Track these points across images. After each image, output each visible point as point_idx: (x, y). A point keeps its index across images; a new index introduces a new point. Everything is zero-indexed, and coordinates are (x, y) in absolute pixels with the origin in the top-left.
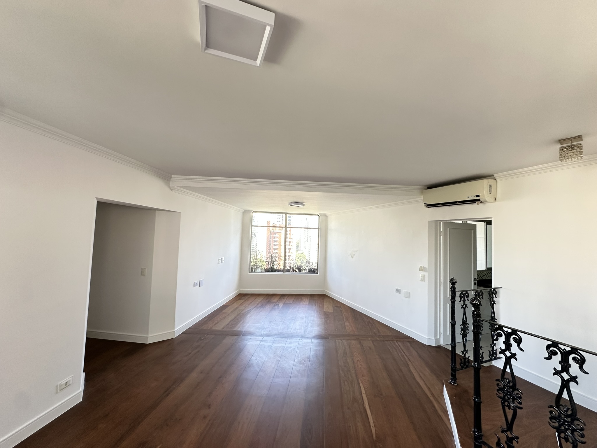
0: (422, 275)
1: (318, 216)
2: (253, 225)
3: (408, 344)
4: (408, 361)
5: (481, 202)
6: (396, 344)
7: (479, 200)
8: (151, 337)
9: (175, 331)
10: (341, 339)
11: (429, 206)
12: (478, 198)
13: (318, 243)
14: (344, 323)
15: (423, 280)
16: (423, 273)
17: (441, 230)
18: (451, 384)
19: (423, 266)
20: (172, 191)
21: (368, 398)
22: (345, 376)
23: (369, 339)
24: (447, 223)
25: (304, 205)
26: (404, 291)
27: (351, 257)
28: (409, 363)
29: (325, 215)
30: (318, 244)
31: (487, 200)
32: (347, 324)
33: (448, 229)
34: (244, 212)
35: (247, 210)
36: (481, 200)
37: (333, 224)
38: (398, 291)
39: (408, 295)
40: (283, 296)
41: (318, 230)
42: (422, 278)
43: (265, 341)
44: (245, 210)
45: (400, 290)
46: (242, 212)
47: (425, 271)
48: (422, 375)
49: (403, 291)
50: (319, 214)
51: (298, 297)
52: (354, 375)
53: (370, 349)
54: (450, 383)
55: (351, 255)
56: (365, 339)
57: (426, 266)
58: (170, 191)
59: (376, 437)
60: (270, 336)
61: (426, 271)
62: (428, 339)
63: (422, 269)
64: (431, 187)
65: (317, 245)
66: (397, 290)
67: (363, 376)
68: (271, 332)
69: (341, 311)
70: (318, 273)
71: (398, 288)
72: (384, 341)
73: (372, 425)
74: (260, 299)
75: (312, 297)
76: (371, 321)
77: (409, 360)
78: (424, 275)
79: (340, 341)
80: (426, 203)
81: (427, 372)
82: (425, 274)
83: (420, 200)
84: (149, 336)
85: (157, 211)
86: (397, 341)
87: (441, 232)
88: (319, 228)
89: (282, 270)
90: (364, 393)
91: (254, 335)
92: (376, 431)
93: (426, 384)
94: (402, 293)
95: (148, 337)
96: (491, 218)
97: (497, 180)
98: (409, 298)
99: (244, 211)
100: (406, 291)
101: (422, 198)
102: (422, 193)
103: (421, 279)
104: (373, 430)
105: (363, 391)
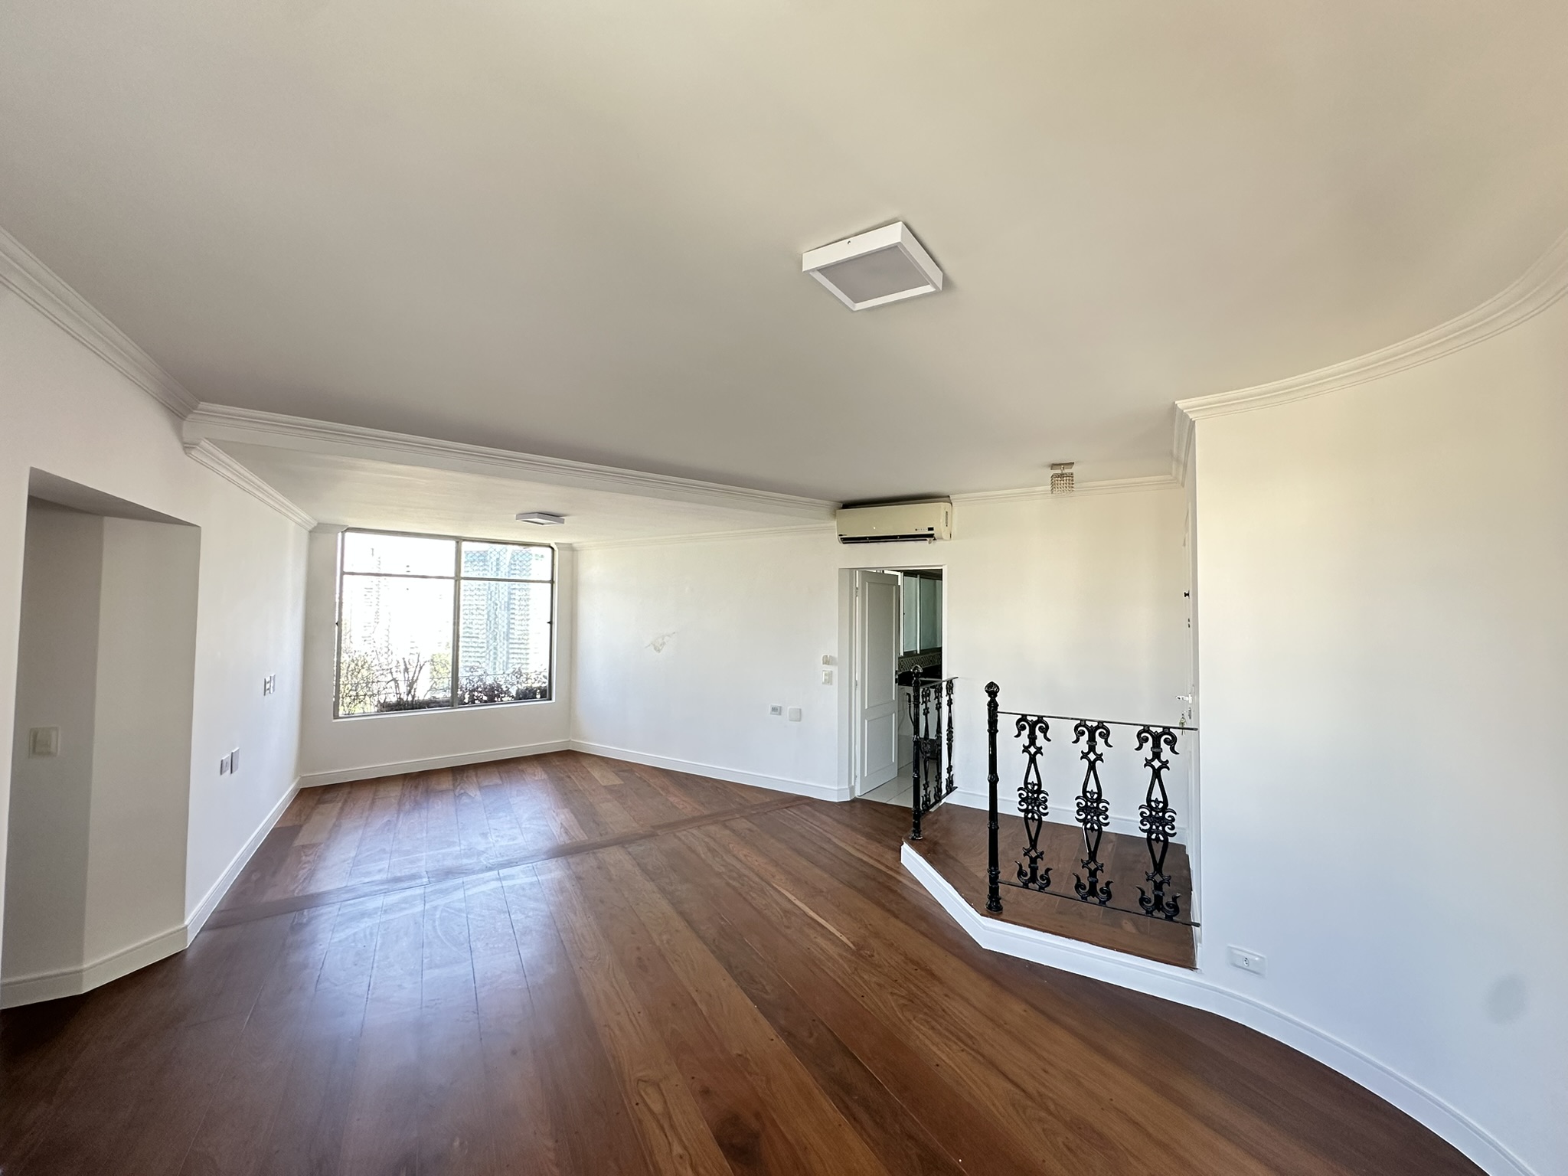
0: (827, 673)
1: (550, 550)
2: (345, 570)
3: (808, 808)
4: (825, 833)
5: (935, 539)
6: (790, 812)
7: (931, 536)
8: (91, 968)
9: (186, 927)
10: (685, 830)
11: (846, 540)
12: (931, 532)
14: (667, 800)
15: (829, 681)
16: (829, 668)
17: (857, 585)
18: (915, 839)
19: (828, 655)
20: (186, 453)
21: (805, 904)
22: (743, 885)
23: (737, 816)
24: (866, 573)
25: (562, 522)
26: (788, 708)
27: (655, 649)
28: (829, 836)
29: (571, 548)
30: (551, 623)
31: (944, 538)
32: (672, 799)
33: (867, 584)
34: (315, 527)
35: (327, 524)
36: (935, 536)
37: (595, 569)
38: (776, 710)
39: (798, 716)
40: (459, 772)
41: (550, 585)
42: (827, 678)
43: (511, 877)
45: (780, 707)
46: (310, 528)
48: (858, 847)
50: (556, 543)
51: (507, 766)
52: (757, 879)
53: (750, 830)
54: (913, 839)
55: (654, 645)
56: (730, 817)
57: (833, 654)
58: (182, 452)
59: (854, 945)
60: (515, 864)
61: (833, 663)
62: (838, 790)
63: (827, 661)
64: (848, 505)
66: (774, 709)
67: (774, 877)
68: (507, 856)
69: (640, 778)
70: (551, 699)
71: (776, 705)
72: (766, 813)
73: (838, 934)
74: (394, 792)
75: (541, 759)
76: (716, 784)
77: (826, 831)
78: (831, 671)
79: (685, 832)
80: (841, 535)
81: (862, 840)
82: (834, 669)
83: (832, 528)
84: (85, 966)
85: (108, 521)
86: (786, 808)
87: (858, 589)
88: (552, 582)
89: (446, 701)
90: (794, 898)
91: (466, 873)
92: (848, 939)
93: (871, 857)
94: (786, 712)
95: (81, 971)
96: (941, 566)
97: (953, 504)
98: (800, 721)
99: (315, 524)
100: (793, 707)
101: (834, 523)
102: (834, 515)
103: (825, 680)
104: (844, 939)
105: (792, 898)
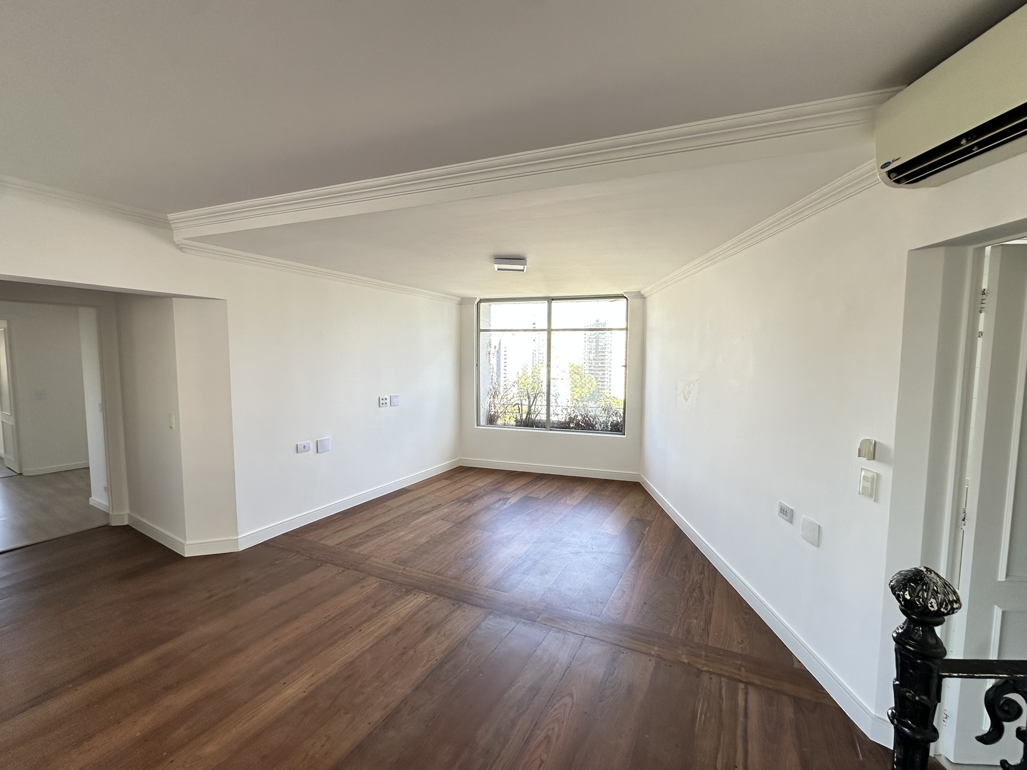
0: (870, 475)
1: (626, 302)
2: (481, 328)
3: (789, 712)
6: (740, 697)
8: (191, 545)
9: (238, 539)
13: (624, 365)
15: (872, 490)
16: (874, 467)
17: (985, 286)
19: (874, 438)
20: (184, 252)
26: (803, 516)
27: (684, 397)
29: (641, 297)
34: (461, 301)
35: (466, 298)
37: (656, 316)
38: (787, 513)
39: (816, 536)
40: (538, 478)
41: (625, 332)
42: (868, 485)
44: (462, 298)
45: (792, 510)
47: (880, 461)
49: (801, 517)
50: (627, 294)
51: (571, 484)
55: (683, 393)
57: (887, 438)
61: (885, 460)
63: (872, 451)
65: (624, 368)
66: (784, 511)
69: (643, 535)
70: (623, 435)
71: (788, 505)
74: (486, 482)
78: (877, 474)
80: (888, 164)
82: (886, 472)
84: (187, 543)
85: (174, 300)
87: (983, 293)
88: (627, 329)
89: (544, 423)
95: (185, 545)
98: (818, 546)
99: (460, 299)
100: (810, 518)
103: (864, 487)
